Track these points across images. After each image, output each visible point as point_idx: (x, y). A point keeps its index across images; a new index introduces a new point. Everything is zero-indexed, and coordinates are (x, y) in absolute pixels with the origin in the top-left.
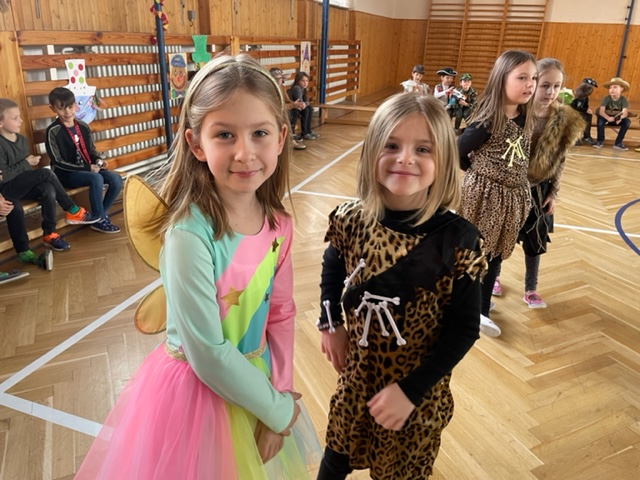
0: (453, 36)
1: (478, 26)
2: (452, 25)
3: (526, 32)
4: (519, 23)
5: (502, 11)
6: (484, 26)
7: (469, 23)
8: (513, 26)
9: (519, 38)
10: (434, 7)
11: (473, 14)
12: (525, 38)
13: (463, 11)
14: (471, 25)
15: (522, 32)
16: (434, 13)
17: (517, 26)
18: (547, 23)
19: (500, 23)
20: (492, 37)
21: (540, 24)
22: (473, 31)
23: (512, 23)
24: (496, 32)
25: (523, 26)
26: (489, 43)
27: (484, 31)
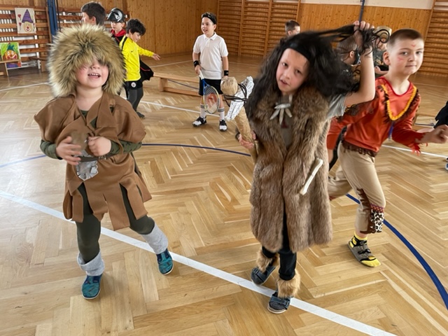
0: (237, 13)
1: (254, 5)
2: (236, 4)
3: (288, 11)
6: (258, 5)
7: (247, 3)
9: (283, 15)
12: (287, 15)
14: (249, 5)
15: (285, 11)
18: (302, 5)
19: (268, 3)
21: (297, 5)
23: (278, 4)
25: (285, 6)
26: (261, 19)
27: (258, 10)
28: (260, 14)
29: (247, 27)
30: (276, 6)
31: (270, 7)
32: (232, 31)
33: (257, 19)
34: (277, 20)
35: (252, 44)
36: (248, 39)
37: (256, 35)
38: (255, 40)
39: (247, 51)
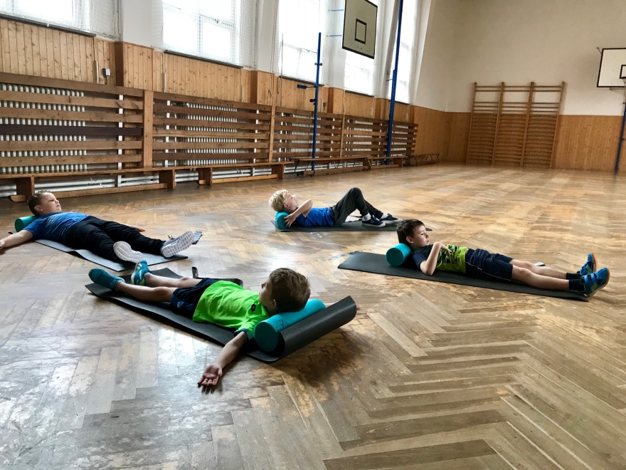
0: (491, 124)
1: (509, 117)
2: (490, 117)
3: (546, 122)
4: (540, 116)
5: (525, 107)
6: (515, 117)
7: (502, 115)
8: (535, 118)
9: (540, 126)
10: (476, 105)
11: (506, 109)
12: (546, 126)
13: (498, 107)
14: (504, 117)
15: (543, 122)
16: (475, 108)
17: (538, 118)
18: (561, 116)
19: (525, 116)
20: (520, 125)
21: (556, 117)
22: (506, 121)
23: (535, 116)
24: (523, 122)
29: (501, 137)
30: (533, 118)
31: (527, 119)
32: (485, 141)
34: (534, 130)
36: (503, 148)
37: (511, 144)
38: (510, 148)
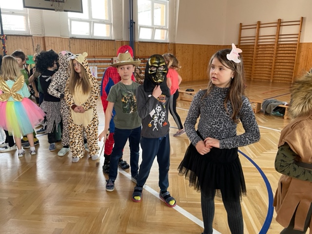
1: (264, 46)
3: (290, 49)
4: (286, 44)
6: (267, 46)
8: (282, 46)
9: (285, 52)
11: (261, 41)
12: (289, 52)
13: (255, 40)
14: (260, 47)
15: (287, 49)
16: (241, 42)
17: (285, 46)
18: (300, 44)
19: (274, 45)
23: (282, 44)
25: (288, 46)
26: (269, 55)
27: (266, 49)
28: (268, 52)
29: (258, 61)
30: (280, 46)
33: (266, 55)
34: (281, 55)
35: (262, 72)
36: (259, 69)
37: (264, 66)
38: (264, 69)
39: (258, 77)
